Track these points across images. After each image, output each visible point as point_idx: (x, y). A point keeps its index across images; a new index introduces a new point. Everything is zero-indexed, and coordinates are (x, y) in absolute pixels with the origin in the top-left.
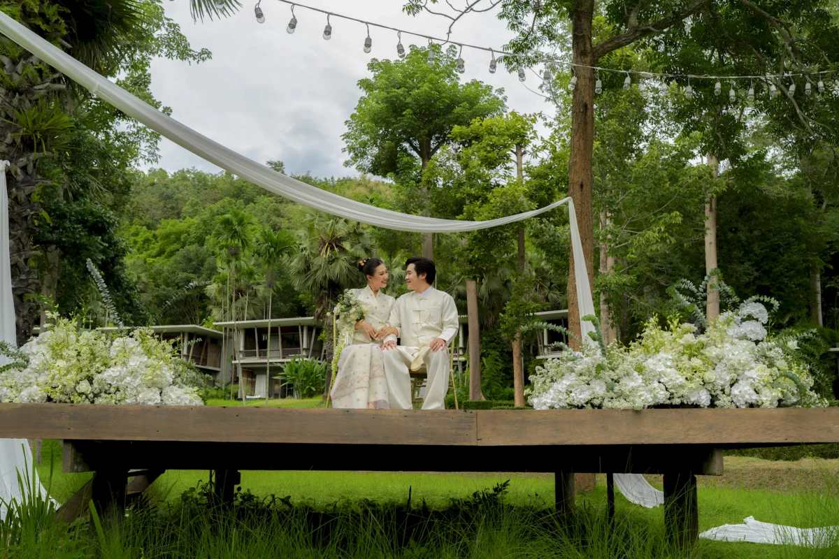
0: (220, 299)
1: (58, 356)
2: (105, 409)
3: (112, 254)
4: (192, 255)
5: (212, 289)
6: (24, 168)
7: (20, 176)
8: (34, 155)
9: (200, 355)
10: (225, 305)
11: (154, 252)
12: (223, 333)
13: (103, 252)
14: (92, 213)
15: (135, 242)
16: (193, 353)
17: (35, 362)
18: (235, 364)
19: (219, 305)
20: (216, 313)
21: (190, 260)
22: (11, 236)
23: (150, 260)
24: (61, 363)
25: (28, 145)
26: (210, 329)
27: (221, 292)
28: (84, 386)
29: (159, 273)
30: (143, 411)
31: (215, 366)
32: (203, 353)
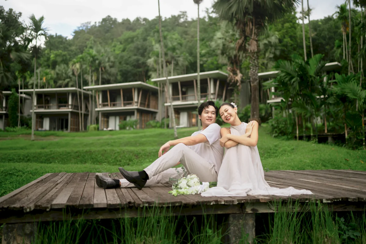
0: (156, 66)
4: (140, 46)
5: (151, 61)
9: (145, 101)
10: (159, 70)
12: (158, 88)
16: (141, 100)
18: (167, 106)
19: (155, 70)
21: (138, 49)
27: (156, 62)
31: (155, 108)
32: (147, 101)
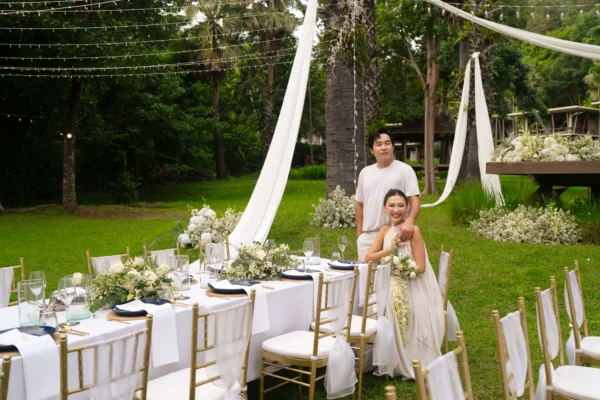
1: (525, 145)
2: (544, 163)
3: (521, 74)
6: (486, 54)
7: (485, 58)
8: (490, 47)
11: (543, 56)
13: (516, 74)
14: (508, 52)
15: (529, 51)
17: (517, 148)
20: (593, 95)
22: (484, 88)
23: (540, 63)
24: (527, 148)
25: (488, 42)
26: (589, 108)
28: (535, 156)
29: (548, 71)
30: (558, 163)
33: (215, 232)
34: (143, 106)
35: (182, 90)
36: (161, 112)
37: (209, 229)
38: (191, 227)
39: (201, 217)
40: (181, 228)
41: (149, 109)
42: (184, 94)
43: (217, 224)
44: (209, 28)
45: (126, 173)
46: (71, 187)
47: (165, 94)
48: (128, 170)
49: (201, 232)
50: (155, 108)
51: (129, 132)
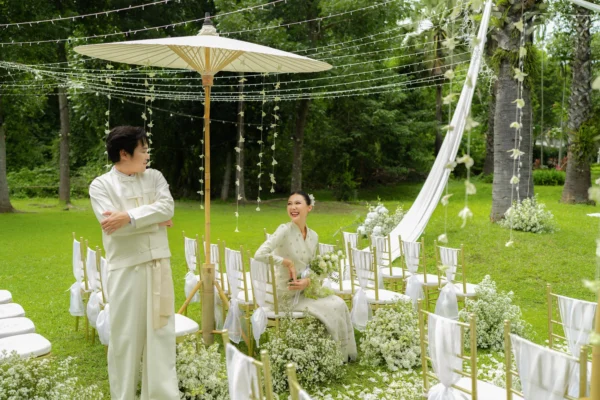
33: (385, 226)
34: (367, 112)
35: (404, 96)
36: (382, 117)
37: (380, 223)
38: (368, 220)
39: (376, 213)
40: (361, 222)
41: (371, 115)
42: (407, 100)
43: (388, 219)
44: (434, 34)
45: (347, 173)
46: (298, 184)
47: (388, 101)
48: (350, 170)
49: (374, 226)
50: (377, 115)
51: (353, 137)
